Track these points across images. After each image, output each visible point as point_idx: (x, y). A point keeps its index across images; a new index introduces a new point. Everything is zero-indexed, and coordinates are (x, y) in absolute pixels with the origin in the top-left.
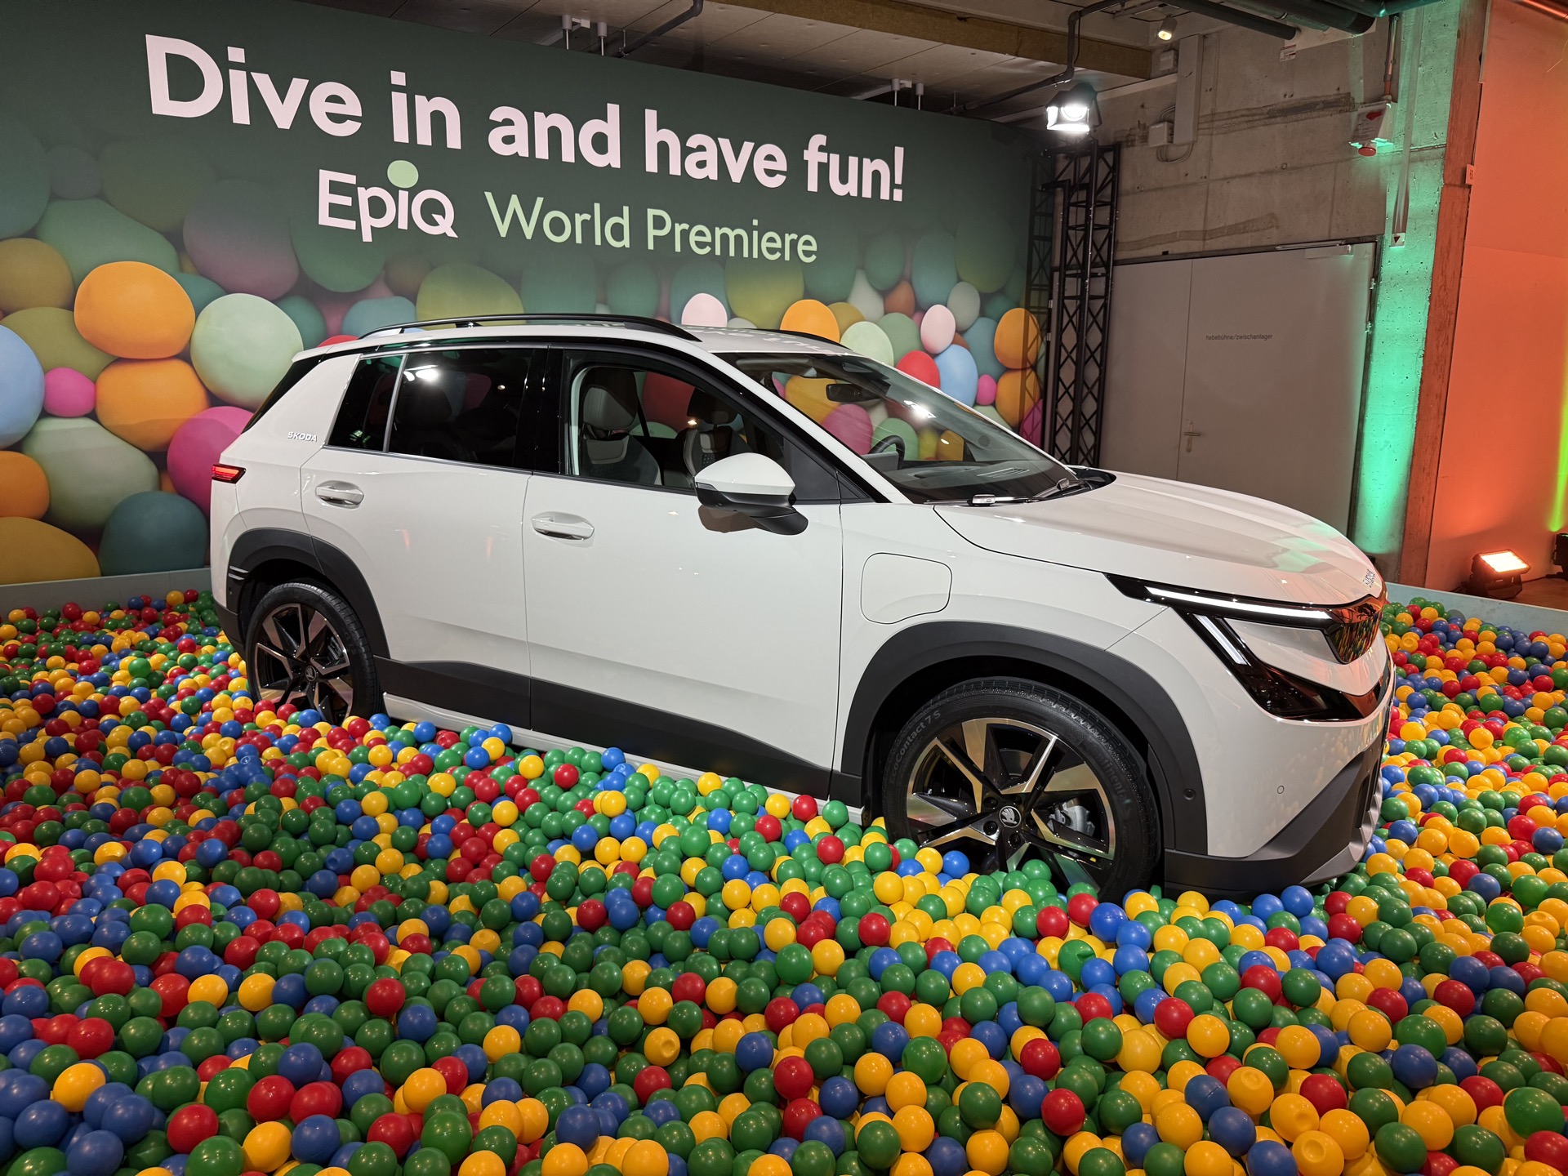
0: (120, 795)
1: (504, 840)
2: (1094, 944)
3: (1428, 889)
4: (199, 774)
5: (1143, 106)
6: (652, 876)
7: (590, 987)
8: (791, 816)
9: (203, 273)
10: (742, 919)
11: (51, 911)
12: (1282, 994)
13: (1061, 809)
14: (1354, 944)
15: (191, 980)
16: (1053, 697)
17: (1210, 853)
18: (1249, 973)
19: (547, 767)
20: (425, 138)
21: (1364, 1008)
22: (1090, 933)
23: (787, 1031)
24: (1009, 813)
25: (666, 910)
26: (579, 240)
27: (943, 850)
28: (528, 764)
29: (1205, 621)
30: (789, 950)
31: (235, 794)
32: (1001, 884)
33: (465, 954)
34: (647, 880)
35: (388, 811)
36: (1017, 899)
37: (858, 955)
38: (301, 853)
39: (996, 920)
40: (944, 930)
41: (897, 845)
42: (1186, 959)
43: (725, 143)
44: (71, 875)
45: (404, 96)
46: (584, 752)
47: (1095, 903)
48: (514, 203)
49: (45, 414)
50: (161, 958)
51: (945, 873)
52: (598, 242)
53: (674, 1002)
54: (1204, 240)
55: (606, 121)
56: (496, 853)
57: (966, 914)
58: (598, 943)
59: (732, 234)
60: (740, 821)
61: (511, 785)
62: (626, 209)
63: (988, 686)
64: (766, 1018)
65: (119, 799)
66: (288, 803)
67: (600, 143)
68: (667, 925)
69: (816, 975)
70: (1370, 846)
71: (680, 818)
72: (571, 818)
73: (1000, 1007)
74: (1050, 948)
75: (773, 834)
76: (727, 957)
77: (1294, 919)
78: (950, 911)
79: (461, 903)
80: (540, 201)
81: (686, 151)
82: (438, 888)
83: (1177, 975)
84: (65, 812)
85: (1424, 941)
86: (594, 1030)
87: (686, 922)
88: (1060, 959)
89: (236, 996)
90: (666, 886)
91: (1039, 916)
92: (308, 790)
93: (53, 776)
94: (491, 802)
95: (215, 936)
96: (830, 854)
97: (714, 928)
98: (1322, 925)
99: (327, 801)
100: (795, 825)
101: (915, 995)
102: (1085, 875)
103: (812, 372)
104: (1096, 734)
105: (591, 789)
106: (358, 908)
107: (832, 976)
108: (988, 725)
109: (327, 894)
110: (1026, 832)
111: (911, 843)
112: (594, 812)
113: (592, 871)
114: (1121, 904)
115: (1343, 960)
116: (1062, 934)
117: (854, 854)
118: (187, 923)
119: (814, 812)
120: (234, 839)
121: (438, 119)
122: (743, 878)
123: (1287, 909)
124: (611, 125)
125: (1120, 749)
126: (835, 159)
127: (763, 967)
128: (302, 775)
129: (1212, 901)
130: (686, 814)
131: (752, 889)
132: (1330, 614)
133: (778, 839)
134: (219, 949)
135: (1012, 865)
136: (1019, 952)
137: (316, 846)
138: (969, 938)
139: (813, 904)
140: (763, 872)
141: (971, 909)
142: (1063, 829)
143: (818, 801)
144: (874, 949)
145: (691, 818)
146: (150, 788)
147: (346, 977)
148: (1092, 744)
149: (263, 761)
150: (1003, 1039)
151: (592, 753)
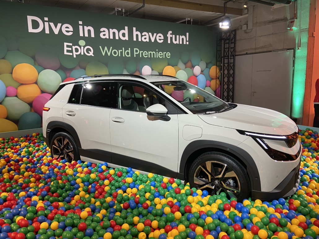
0: (24, 180)
1: (107, 188)
2: (236, 212)
3: (312, 198)
4: (41, 175)
5: (241, 21)
6: (139, 197)
7: (126, 223)
8: (169, 183)
9: (40, 65)
10: (159, 207)
11: (10, 208)
12: (279, 224)
13: (228, 181)
14: (295, 211)
15: (41, 223)
16: (225, 156)
17: (262, 191)
18: (271, 219)
19: (115, 172)
20: (86, 35)
21: (297, 227)
22: (235, 209)
23: (170, 233)
24: (217, 182)
25: (142, 204)
26: (120, 56)
27: (202, 190)
28: (112, 171)
29: (258, 139)
30: (169, 214)
31: (49, 180)
32: (215, 198)
33: (99, 215)
34: (138, 198)
35: (82, 183)
36: (219, 201)
37: (184, 215)
38: (63, 193)
39: (215, 206)
40: (203, 209)
41: (192, 189)
42: (257, 216)
43: (150, 34)
44: (14, 199)
45: (82, 26)
46: (123, 168)
47: (236, 203)
48: (106, 48)
49: (6, 96)
50: (34, 218)
51: (203, 195)
52: (124, 56)
53: (145, 226)
54: (255, 50)
56: (105, 191)
57: (208, 205)
58: (128, 212)
59: (152, 53)
60: (158, 184)
61: (108, 176)
62: (129, 49)
63: (211, 154)
64: (165, 230)
65: (24, 181)
66: (60, 181)
67: (124, 35)
68: (143, 208)
69: (175, 219)
70: (298, 188)
71: (144, 183)
72: (121, 184)
73: (216, 227)
74: (227, 213)
75: (165, 187)
76: (156, 215)
77: (281, 206)
78: (204, 205)
79: (98, 203)
80: (111, 48)
81: (142, 36)
82: (93, 200)
83: (256, 220)
84: (12, 185)
85: (311, 210)
86: (127, 233)
87: (147, 207)
88: (229, 215)
89: (50, 227)
90: (142, 199)
91: (224, 206)
92: (64, 178)
93: (9, 176)
94: (104, 180)
95: (45, 213)
96: (178, 192)
97: (153, 209)
98: (287, 207)
99: (68, 181)
100: (170, 185)
101: (197, 224)
102: (234, 196)
103: (171, 85)
104: (235, 164)
105: (125, 177)
106: (76, 205)
107: (179, 220)
108: (212, 163)
109: (69, 202)
110: (221, 186)
111: (195, 189)
112: (126, 182)
113: (126, 196)
114: (242, 203)
115: (293, 215)
116: (229, 210)
117: (183, 191)
118: (39, 210)
119: (174, 182)
120: (49, 190)
121: (89, 31)
122: (158, 197)
123: (280, 204)
124: (126, 31)
125: (241, 168)
126: (174, 36)
127: (164, 218)
128: (63, 175)
129: (263, 201)
130: (146, 182)
131: (161, 200)
132: (286, 137)
133: (166, 188)
134: (46, 216)
135: (218, 193)
136: (220, 214)
137: (66, 191)
138: (209, 211)
139: (174, 203)
140: (163, 196)
141: (209, 204)
142: (229, 185)
143: (175, 179)
144: (188, 214)
145: (147, 183)
146: (30, 179)
147: (74, 222)
148: (234, 167)
149: (55, 172)
150: (217, 235)
151: (125, 168)
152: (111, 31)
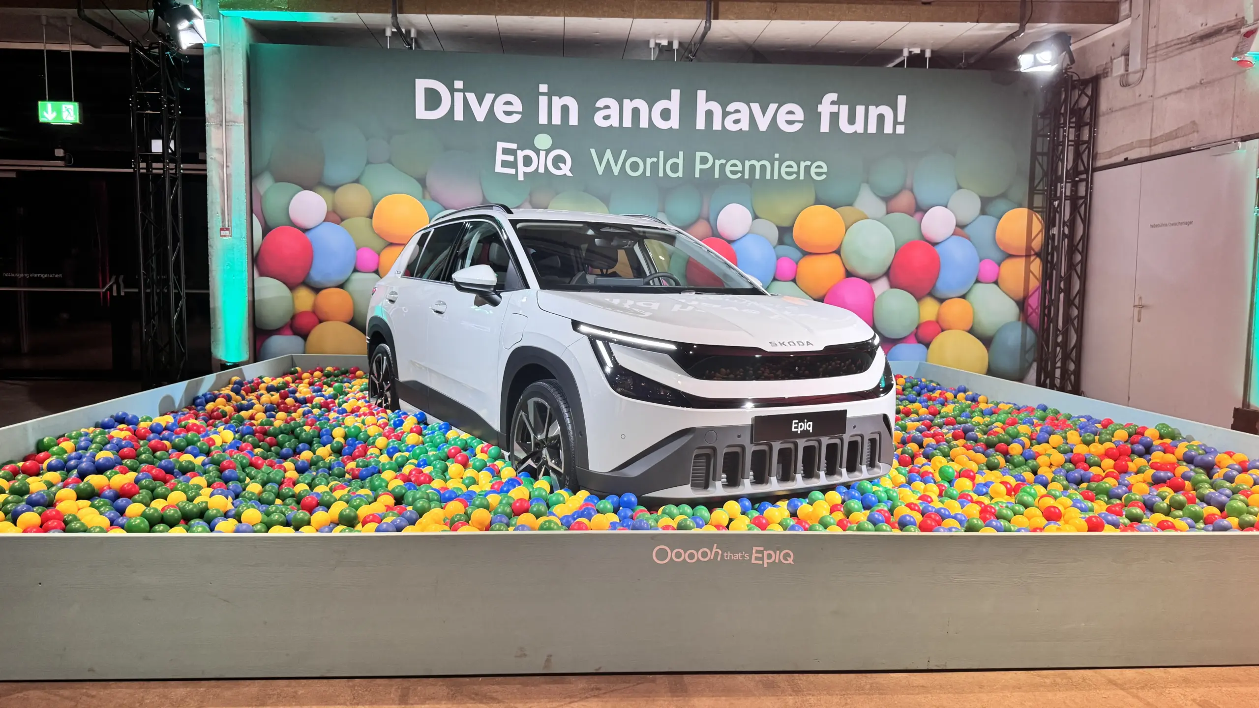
5: (1113, 45)
9: (434, 199)
16: (552, 386)
17: (590, 468)
20: (557, 120)
26: (648, 174)
29: (599, 343)
43: (756, 107)
45: (546, 98)
48: (608, 154)
49: (355, 270)
52: (661, 174)
54: (1150, 146)
55: (670, 100)
59: (758, 165)
62: (681, 154)
67: (666, 114)
80: (624, 152)
81: (725, 114)
104: (562, 405)
108: (535, 403)
121: (565, 109)
124: (674, 103)
126: (844, 110)
132: (677, 346)
148: (559, 409)
152: (628, 105)
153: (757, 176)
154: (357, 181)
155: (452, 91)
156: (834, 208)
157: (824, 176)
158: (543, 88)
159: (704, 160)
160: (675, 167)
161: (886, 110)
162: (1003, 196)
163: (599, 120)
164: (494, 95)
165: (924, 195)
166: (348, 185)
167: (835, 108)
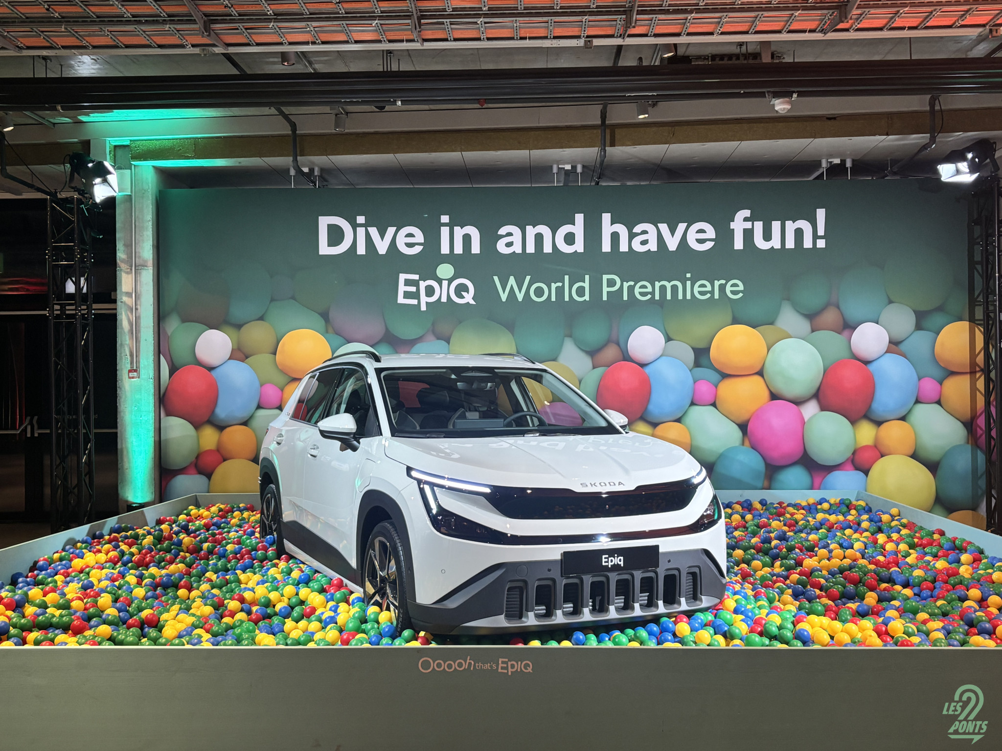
9: (338, 333)
16: (392, 526)
17: (417, 601)
20: (459, 249)
26: (553, 299)
29: (426, 488)
43: (664, 227)
45: (448, 228)
48: (512, 281)
49: (259, 407)
52: (567, 299)
55: (574, 225)
62: (587, 277)
67: (570, 239)
80: (528, 278)
81: (632, 236)
121: (467, 238)
124: (578, 227)
126: (759, 226)
148: (397, 548)
152: (531, 231)
153: (669, 297)
154: (261, 318)
155: (355, 226)
156: (754, 327)
157: (741, 295)
158: (445, 219)
159: (611, 283)
160: (581, 292)
161: (804, 225)
162: (940, 309)
163: (501, 247)
164: (396, 228)
165: (852, 309)
166: (253, 322)
167: (748, 225)
